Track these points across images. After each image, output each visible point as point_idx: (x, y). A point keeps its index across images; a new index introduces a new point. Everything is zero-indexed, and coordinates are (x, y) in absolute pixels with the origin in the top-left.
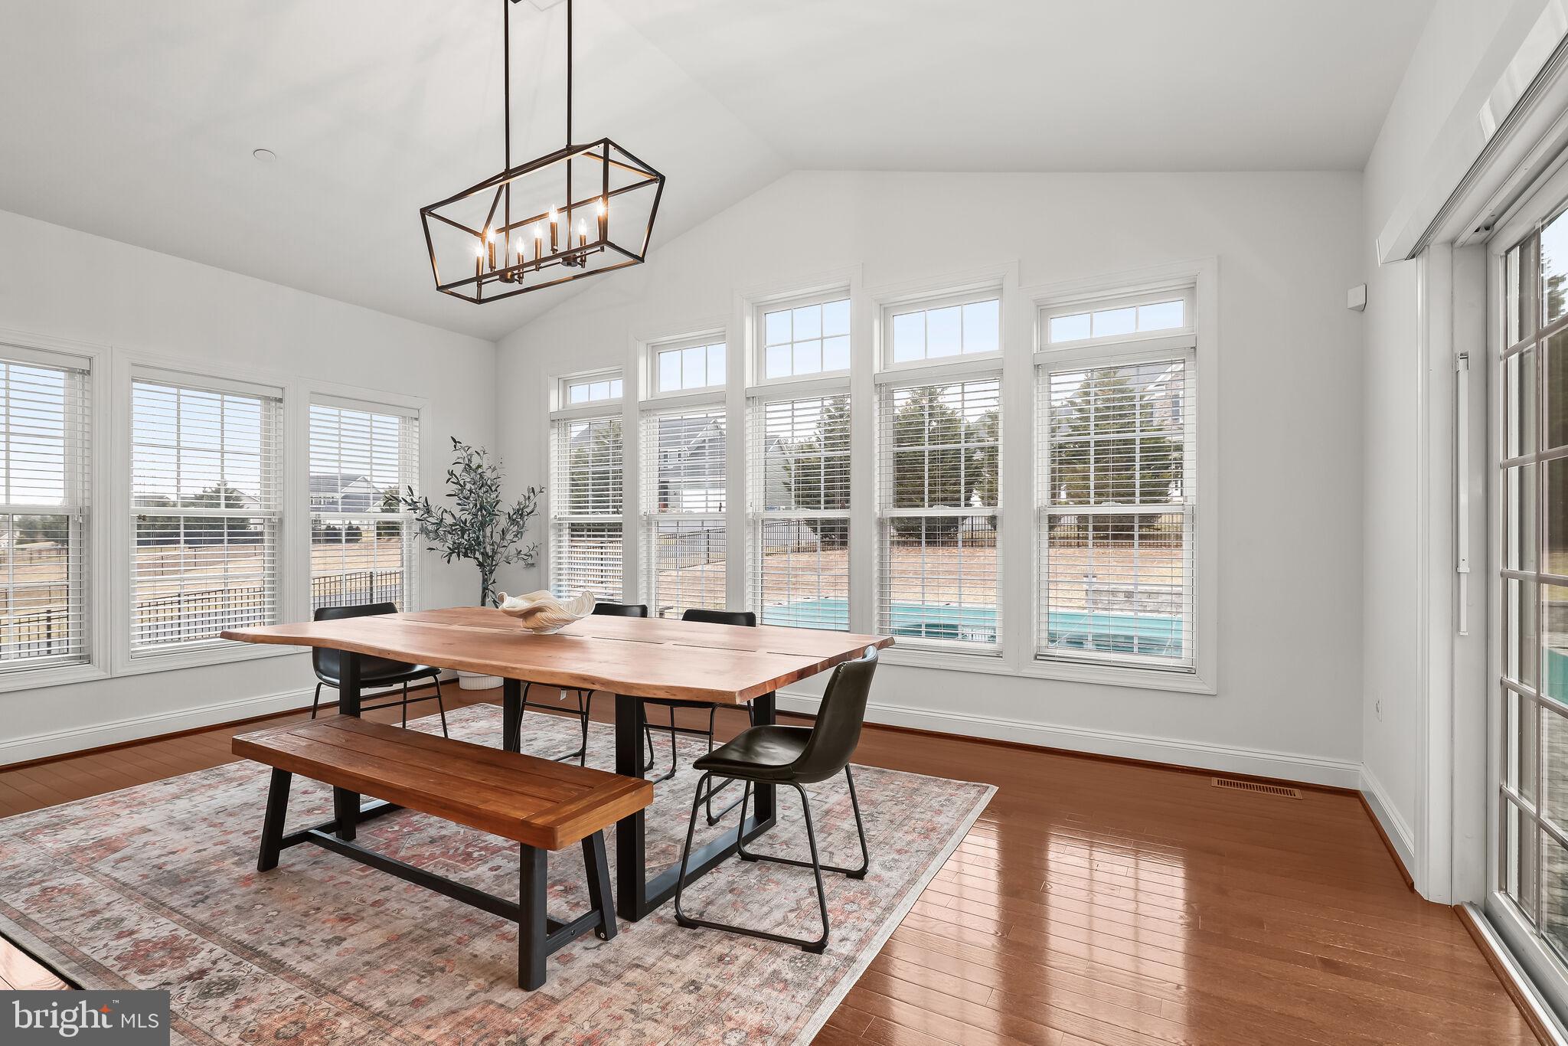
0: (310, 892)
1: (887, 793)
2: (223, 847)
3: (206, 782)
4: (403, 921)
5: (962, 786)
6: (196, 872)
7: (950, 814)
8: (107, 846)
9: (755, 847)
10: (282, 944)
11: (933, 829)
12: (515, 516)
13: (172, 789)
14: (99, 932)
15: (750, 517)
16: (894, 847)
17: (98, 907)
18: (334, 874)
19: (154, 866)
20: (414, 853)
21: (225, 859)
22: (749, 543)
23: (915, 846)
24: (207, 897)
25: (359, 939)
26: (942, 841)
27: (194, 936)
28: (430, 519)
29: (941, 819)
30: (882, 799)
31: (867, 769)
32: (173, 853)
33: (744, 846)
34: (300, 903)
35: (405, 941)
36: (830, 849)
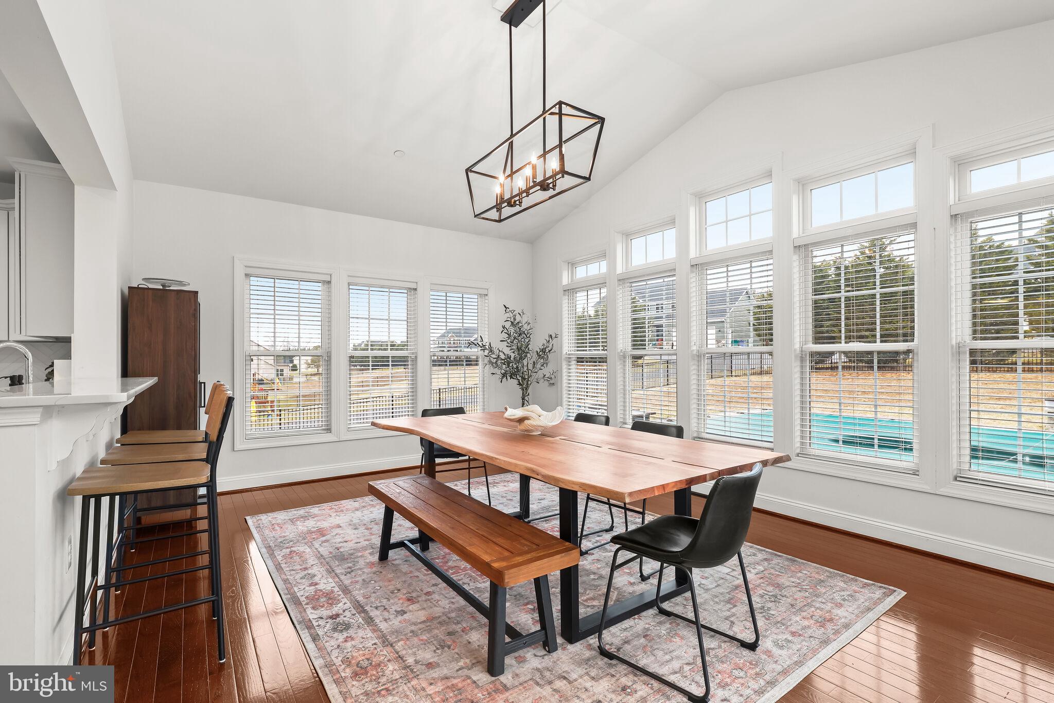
0: (398, 578)
1: (793, 580)
2: (367, 543)
3: (372, 503)
4: (438, 609)
5: (868, 585)
6: (352, 555)
7: (850, 610)
8: (321, 532)
9: (671, 604)
10: (376, 608)
11: (831, 620)
12: (541, 353)
13: (356, 505)
14: (304, 580)
16: (791, 629)
17: (308, 566)
18: (413, 570)
19: (336, 548)
20: (456, 565)
21: (366, 550)
23: (810, 632)
24: (352, 571)
25: (413, 614)
26: (837, 632)
27: (340, 593)
28: (492, 356)
29: (840, 612)
30: (788, 584)
31: (779, 556)
32: (346, 542)
33: (662, 603)
34: (392, 584)
35: (435, 622)
36: (732, 619)
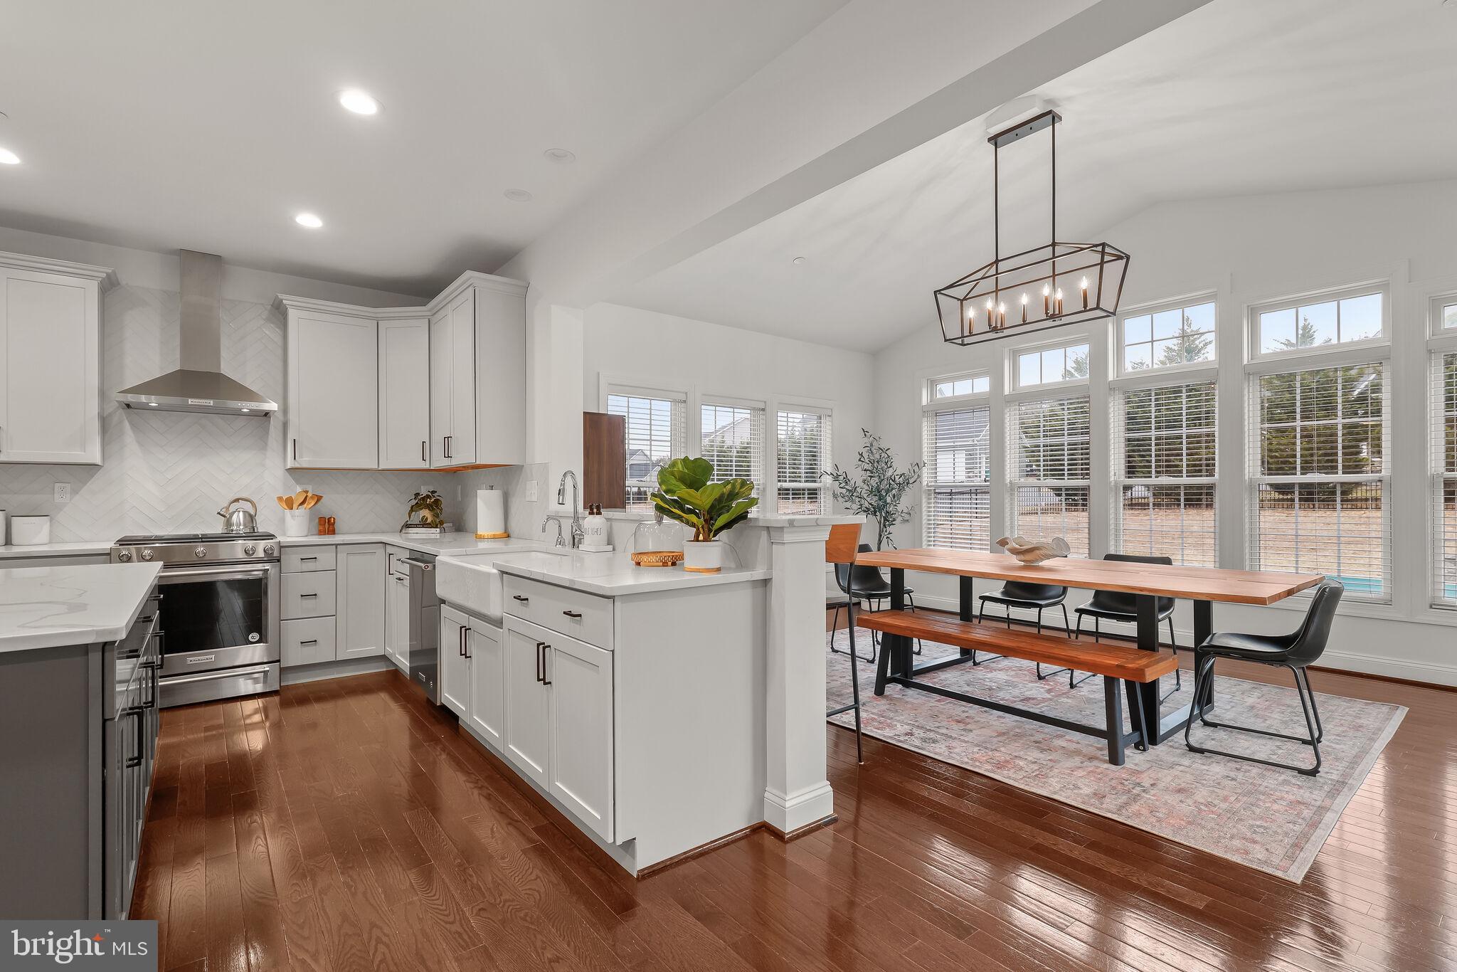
0: (920, 707)
5: (1369, 704)
12: (903, 484)
15: (1113, 484)
22: (1112, 505)
28: (847, 487)
